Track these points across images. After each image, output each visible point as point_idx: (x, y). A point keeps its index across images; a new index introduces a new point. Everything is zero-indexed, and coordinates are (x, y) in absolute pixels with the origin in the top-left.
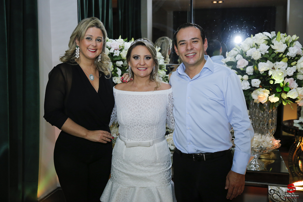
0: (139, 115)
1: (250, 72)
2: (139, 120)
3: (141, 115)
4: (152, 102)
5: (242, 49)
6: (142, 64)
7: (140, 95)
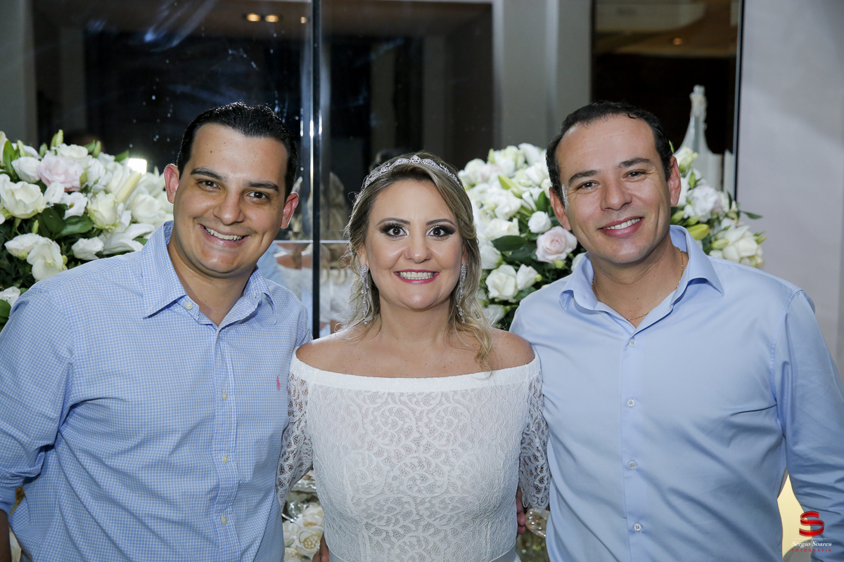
0: (424, 479)
2: (422, 502)
3: (431, 481)
6: (419, 254)
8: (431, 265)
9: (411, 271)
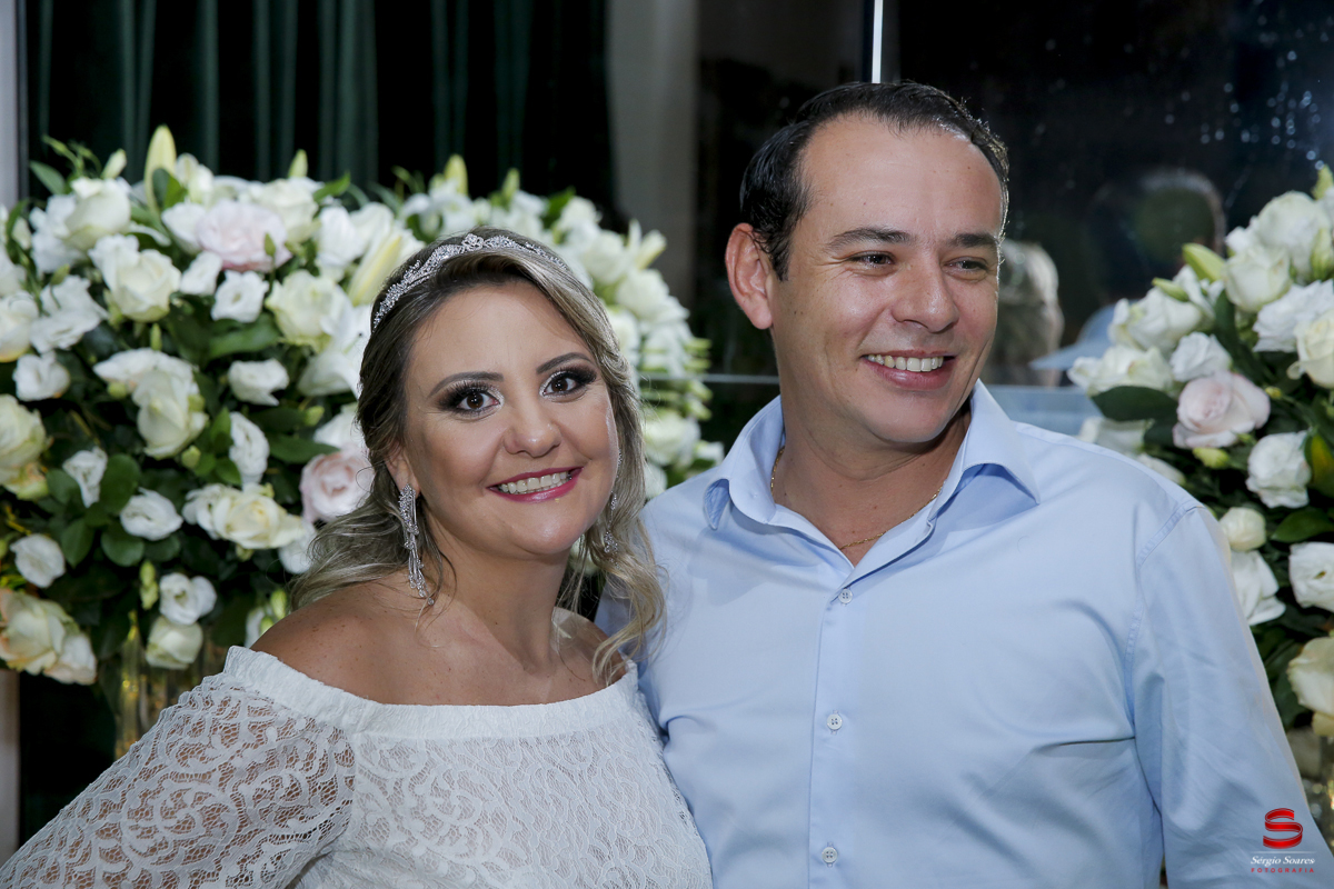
1: (1280, 482)
5: (1224, 294)
6: (538, 438)
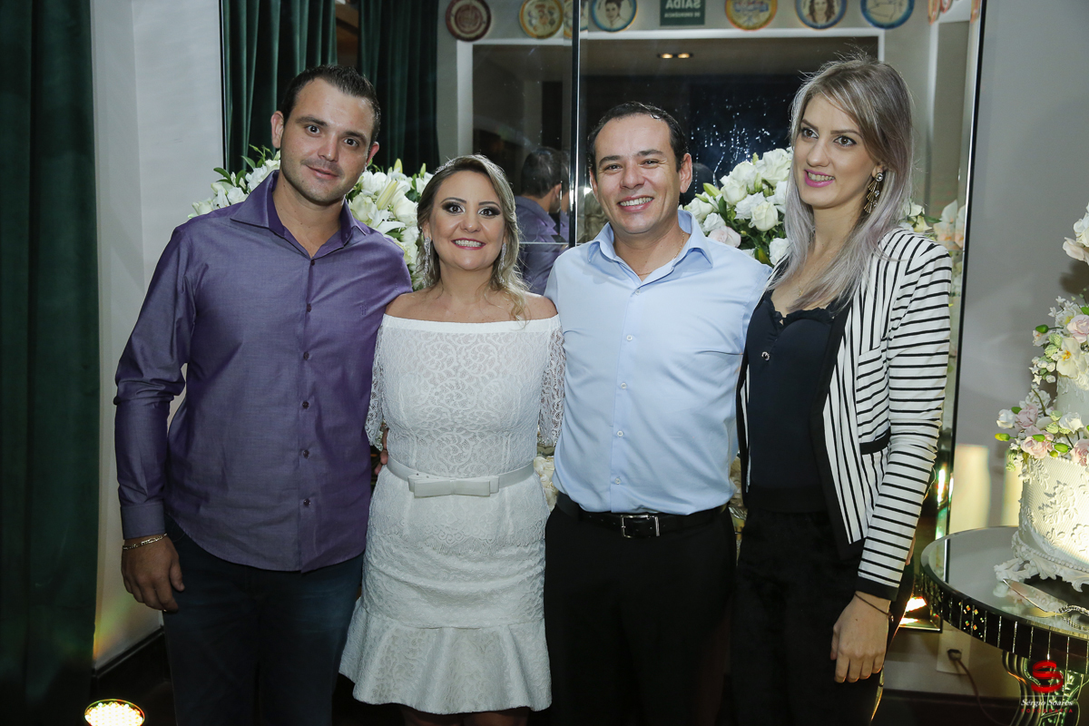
0: (459, 396)
2: (457, 413)
3: (464, 398)
4: (500, 356)
5: (722, 198)
6: (471, 226)
7: (462, 335)
8: (481, 236)
9: (465, 239)
